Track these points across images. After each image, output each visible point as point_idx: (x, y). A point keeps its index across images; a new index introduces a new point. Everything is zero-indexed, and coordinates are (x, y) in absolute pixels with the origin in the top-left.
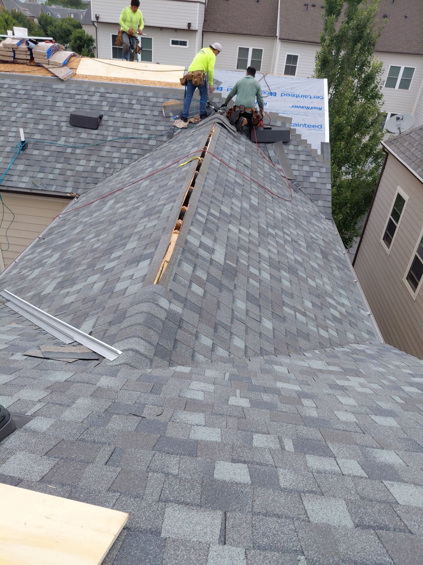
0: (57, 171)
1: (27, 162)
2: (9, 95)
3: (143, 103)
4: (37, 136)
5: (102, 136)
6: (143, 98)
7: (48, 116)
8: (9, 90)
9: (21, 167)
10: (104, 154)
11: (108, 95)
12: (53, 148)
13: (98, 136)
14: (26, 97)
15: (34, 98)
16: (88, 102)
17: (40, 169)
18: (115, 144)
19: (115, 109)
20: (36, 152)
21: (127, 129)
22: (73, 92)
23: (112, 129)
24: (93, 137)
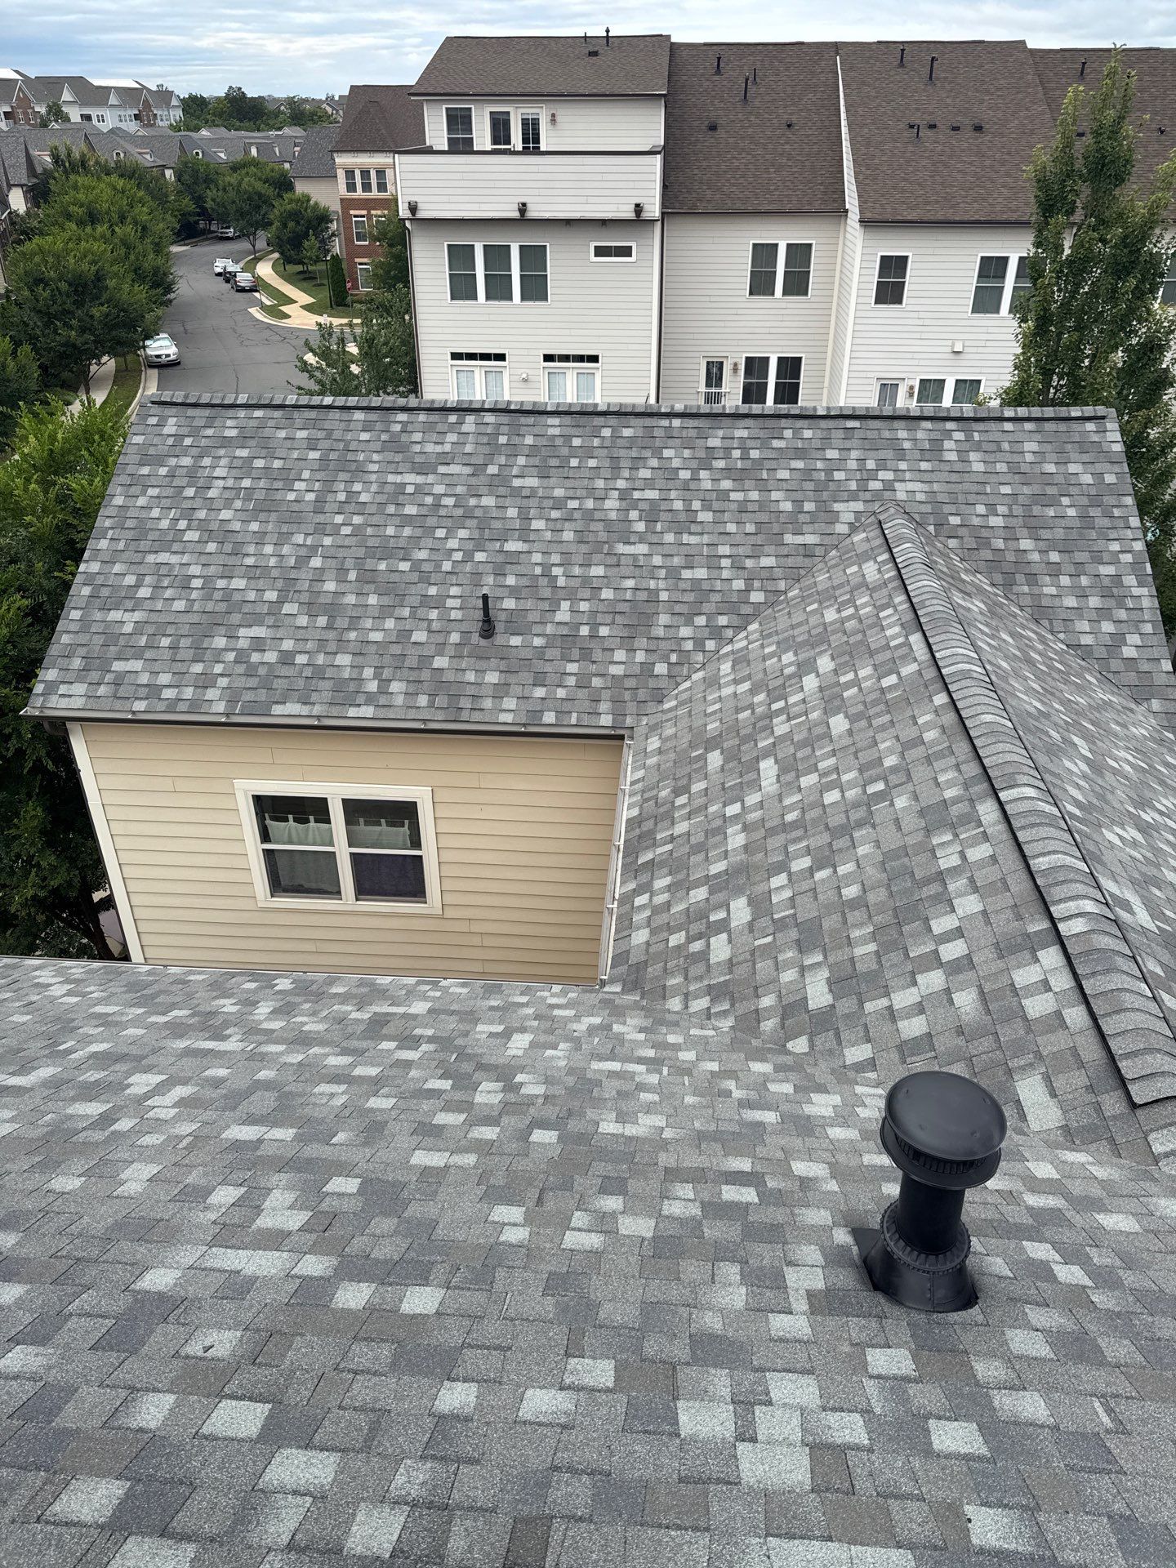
0: (571, 681)
1: (503, 665)
2: (424, 511)
3: (716, 505)
4: (510, 604)
5: (646, 593)
6: (714, 495)
7: (521, 556)
8: (419, 499)
9: (492, 678)
10: (660, 632)
11: (637, 495)
12: (549, 629)
13: (638, 592)
14: (459, 512)
15: (478, 513)
16: (598, 515)
17: (535, 678)
18: (678, 608)
19: (659, 527)
20: (516, 641)
21: (696, 570)
22: (559, 492)
23: (662, 573)
24: (629, 595)
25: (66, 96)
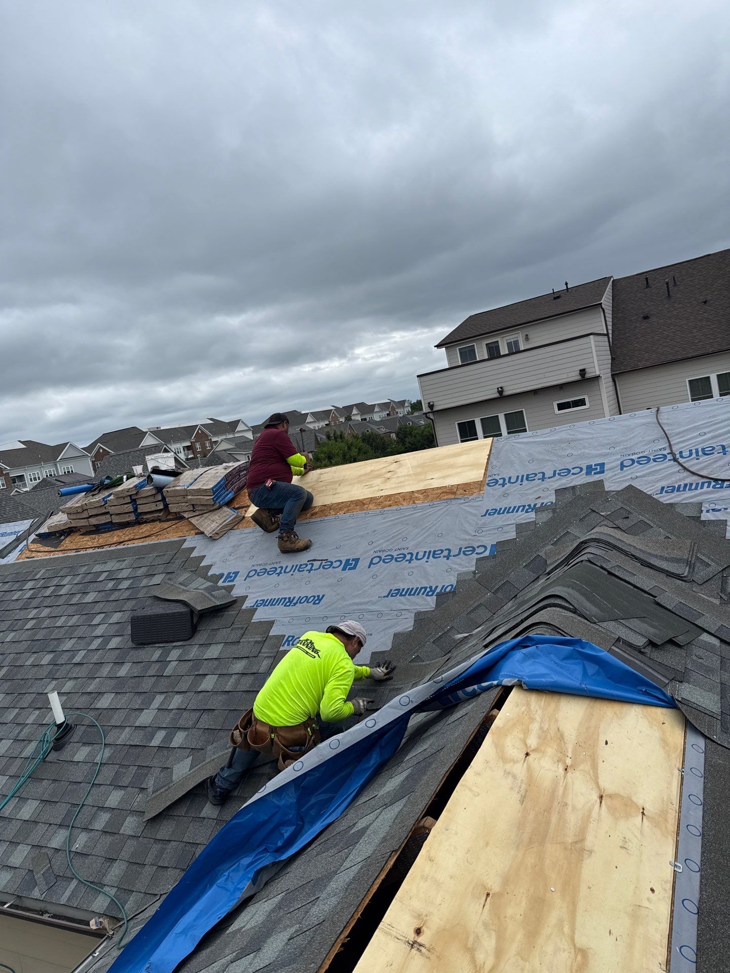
0: (102, 822)
1: (50, 790)
4: (106, 701)
9: (28, 811)
17: (68, 814)
20: (82, 754)
25: (355, 411)
